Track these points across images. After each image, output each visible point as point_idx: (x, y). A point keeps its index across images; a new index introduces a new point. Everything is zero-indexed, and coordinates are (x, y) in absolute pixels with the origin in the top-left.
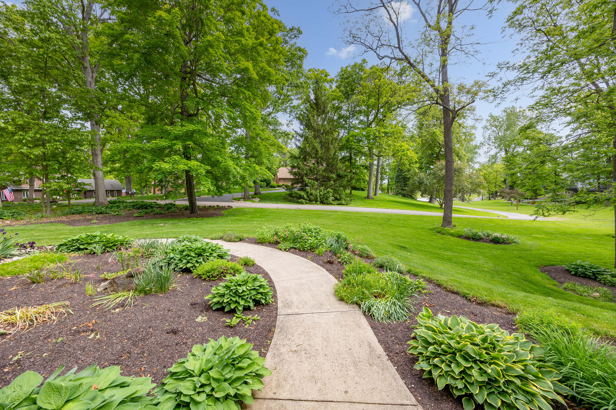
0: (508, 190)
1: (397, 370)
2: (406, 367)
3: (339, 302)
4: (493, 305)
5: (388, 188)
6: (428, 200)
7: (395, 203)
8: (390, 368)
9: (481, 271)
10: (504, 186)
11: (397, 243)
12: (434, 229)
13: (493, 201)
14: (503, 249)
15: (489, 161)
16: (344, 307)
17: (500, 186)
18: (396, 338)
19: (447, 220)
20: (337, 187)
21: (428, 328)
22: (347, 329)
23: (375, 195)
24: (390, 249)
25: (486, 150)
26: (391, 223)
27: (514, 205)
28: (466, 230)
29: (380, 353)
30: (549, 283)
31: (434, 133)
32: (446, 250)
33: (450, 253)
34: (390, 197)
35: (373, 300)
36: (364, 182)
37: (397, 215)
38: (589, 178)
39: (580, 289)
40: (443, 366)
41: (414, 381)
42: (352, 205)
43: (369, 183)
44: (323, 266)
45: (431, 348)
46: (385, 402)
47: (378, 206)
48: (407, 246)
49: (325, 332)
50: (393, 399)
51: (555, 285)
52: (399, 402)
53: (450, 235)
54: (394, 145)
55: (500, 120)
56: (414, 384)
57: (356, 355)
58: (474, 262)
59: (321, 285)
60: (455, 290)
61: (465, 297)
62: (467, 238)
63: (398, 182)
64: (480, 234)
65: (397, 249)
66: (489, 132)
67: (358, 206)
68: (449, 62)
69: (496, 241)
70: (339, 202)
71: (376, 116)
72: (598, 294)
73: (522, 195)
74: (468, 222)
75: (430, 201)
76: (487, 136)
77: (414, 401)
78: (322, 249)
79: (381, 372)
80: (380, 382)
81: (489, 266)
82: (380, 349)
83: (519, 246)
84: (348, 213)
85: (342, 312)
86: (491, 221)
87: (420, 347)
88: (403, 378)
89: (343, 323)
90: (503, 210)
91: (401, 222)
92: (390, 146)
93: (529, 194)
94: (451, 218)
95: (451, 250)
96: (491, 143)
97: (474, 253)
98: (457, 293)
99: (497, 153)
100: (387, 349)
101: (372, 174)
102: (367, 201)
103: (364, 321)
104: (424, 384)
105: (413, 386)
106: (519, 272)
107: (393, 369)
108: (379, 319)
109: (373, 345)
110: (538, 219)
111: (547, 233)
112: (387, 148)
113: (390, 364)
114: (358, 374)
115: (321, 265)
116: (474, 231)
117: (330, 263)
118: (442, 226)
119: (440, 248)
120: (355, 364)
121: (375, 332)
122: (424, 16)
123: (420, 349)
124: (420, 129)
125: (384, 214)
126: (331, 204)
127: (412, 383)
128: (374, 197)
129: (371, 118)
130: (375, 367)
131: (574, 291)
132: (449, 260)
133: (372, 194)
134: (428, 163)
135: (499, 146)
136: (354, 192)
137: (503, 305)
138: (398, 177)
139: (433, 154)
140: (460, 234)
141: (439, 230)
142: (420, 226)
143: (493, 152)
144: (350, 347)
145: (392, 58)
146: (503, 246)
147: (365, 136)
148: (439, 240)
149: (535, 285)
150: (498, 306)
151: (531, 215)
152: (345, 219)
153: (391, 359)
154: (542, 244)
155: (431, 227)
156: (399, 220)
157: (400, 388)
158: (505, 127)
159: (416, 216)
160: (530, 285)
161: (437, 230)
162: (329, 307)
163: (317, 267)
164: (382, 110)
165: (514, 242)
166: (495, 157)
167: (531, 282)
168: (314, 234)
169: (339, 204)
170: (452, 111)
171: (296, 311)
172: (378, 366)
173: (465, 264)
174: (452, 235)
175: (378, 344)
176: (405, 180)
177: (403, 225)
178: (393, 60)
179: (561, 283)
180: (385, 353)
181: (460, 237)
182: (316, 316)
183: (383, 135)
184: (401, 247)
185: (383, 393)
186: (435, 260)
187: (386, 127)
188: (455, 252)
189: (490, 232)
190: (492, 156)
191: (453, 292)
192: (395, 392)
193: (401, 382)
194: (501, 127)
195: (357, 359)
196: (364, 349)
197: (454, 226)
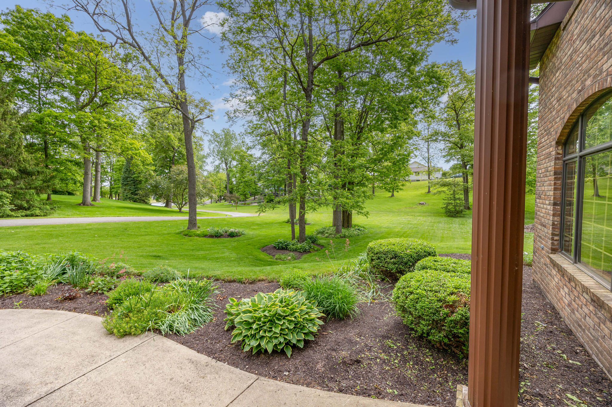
0: (228, 195)
1: (228, 364)
2: (234, 357)
3: (122, 340)
4: (259, 281)
5: (111, 192)
6: (164, 205)
7: (127, 210)
8: (222, 367)
9: (230, 261)
10: (226, 191)
11: (148, 254)
12: (181, 232)
13: (219, 204)
14: (238, 241)
15: (215, 170)
16: (131, 343)
17: (223, 191)
18: (212, 339)
19: (192, 223)
20: (22, 189)
21: (245, 312)
22: (154, 363)
23: (95, 199)
24: (145, 261)
25: (212, 161)
26: (129, 233)
27: (234, 207)
28: (209, 230)
29: (206, 361)
30: (268, 258)
31: (168, 136)
32: (199, 250)
33: (202, 252)
34: (114, 202)
35: (170, 317)
36: (75, 183)
37: (135, 223)
38: (270, 187)
39: (283, 257)
40: (267, 334)
41: (245, 363)
42: (55, 215)
43: (84, 185)
44: (57, 308)
45: (254, 326)
46: (235, 397)
47: (103, 215)
48: (160, 254)
49: (123, 385)
50: (240, 388)
51: (271, 258)
52: (245, 386)
53: (197, 236)
54: (123, 141)
55: (221, 137)
56: (246, 365)
57: (182, 380)
58: (223, 255)
59: (74, 333)
60: (232, 279)
61: (241, 282)
62: (211, 236)
63: (125, 185)
64: (220, 231)
65: (152, 259)
66: (213, 145)
67: (68, 216)
68: (187, 72)
69: (232, 235)
70: (28, 212)
71: (91, 100)
72: (290, 257)
73: (238, 198)
74: (209, 223)
75: (167, 205)
76: (212, 149)
77: (255, 377)
78: (43, 284)
79: (217, 376)
80: (221, 385)
81: (234, 255)
82: (203, 358)
83: (246, 236)
84: (54, 227)
85: (134, 349)
86: (224, 220)
87: (244, 331)
88: (237, 367)
89: (144, 359)
90: (228, 211)
91: (143, 230)
92: (116, 141)
93: (242, 197)
94: (196, 220)
95: (202, 249)
96: (215, 155)
97: (220, 248)
98: (234, 281)
99: (220, 164)
100: (210, 353)
101: (90, 173)
102: (83, 209)
103: (170, 343)
104: (254, 360)
105: (247, 367)
106: (252, 255)
107: (226, 366)
108: (186, 331)
109: (194, 359)
110: (261, 215)
111: (258, 225)
112: (112, 143)
113: (220, 363)
114: (197, 395)
115: (51, 308)
116: (216, 229)
117: (71, 298)
118: (188, 228)
119: (193, 250)
120: (187, 388)
121: (188, 346)
122: (156, 12)
123: (245, 333)
124: (152, 129)
125: (116, 223)
126: (8, 216)
127: (245, 366)
128: (93, 203)
129: (83, 99)
130: (209, 376)
131: (280, 259)
132: (205, 258)
133: (90, 199)
134: (162, 167)
135: (221, 158)
136: (54, 197)
137: (264, 278)
138: (125, 179)
139: (167, 158)
140: (205, 233)
141: (186, 233)
142: (165, 232)
143: (217, 162)
144: (170, 377)
145: (118, 38)
146: (236, 238)
147: (75, 121)
148: (188, 243)
149: (263, 261)
150: (263, 280)
151: (257, 212)
152: (50, 236)
153: (219, 359)
154: (257, 232)
155: (178, 231)
156: (139, 228)
157: (240, 376)
158: (223, 144)
159: (157, 222)
160: (261, 262)
161: (184, 233)
162: (108, 353)
163: (46, 313)
164: (100, 94)
165: (243, 234)
166: (218, 167)
167: (260, 260)
168: (13, 264)
169: (26, 216)
170: (191, 120)
171: (44, 390)
172: (211, 373)
173: (217, 258)
174: (199, 236)
175: (199, 355)
176: (136, 183)
177: (146, 233)
178: (119, 41)
179: (274, 256)
180: (210, 359)
181: (205, 236)
182: (92, 375)
183: (106, 125)
184: (155, 256)
185: (229, 391)
186: (194, 262)
187: (109, 117)
188: (206, 250)
189: (227, 229)
190: (217, 166)
191: (230, 282)
192: (238, 382)
193: (238, 370)
194: (221, 143)
195: (186, 383)
196: (187, 368)
197: (199, 228)
